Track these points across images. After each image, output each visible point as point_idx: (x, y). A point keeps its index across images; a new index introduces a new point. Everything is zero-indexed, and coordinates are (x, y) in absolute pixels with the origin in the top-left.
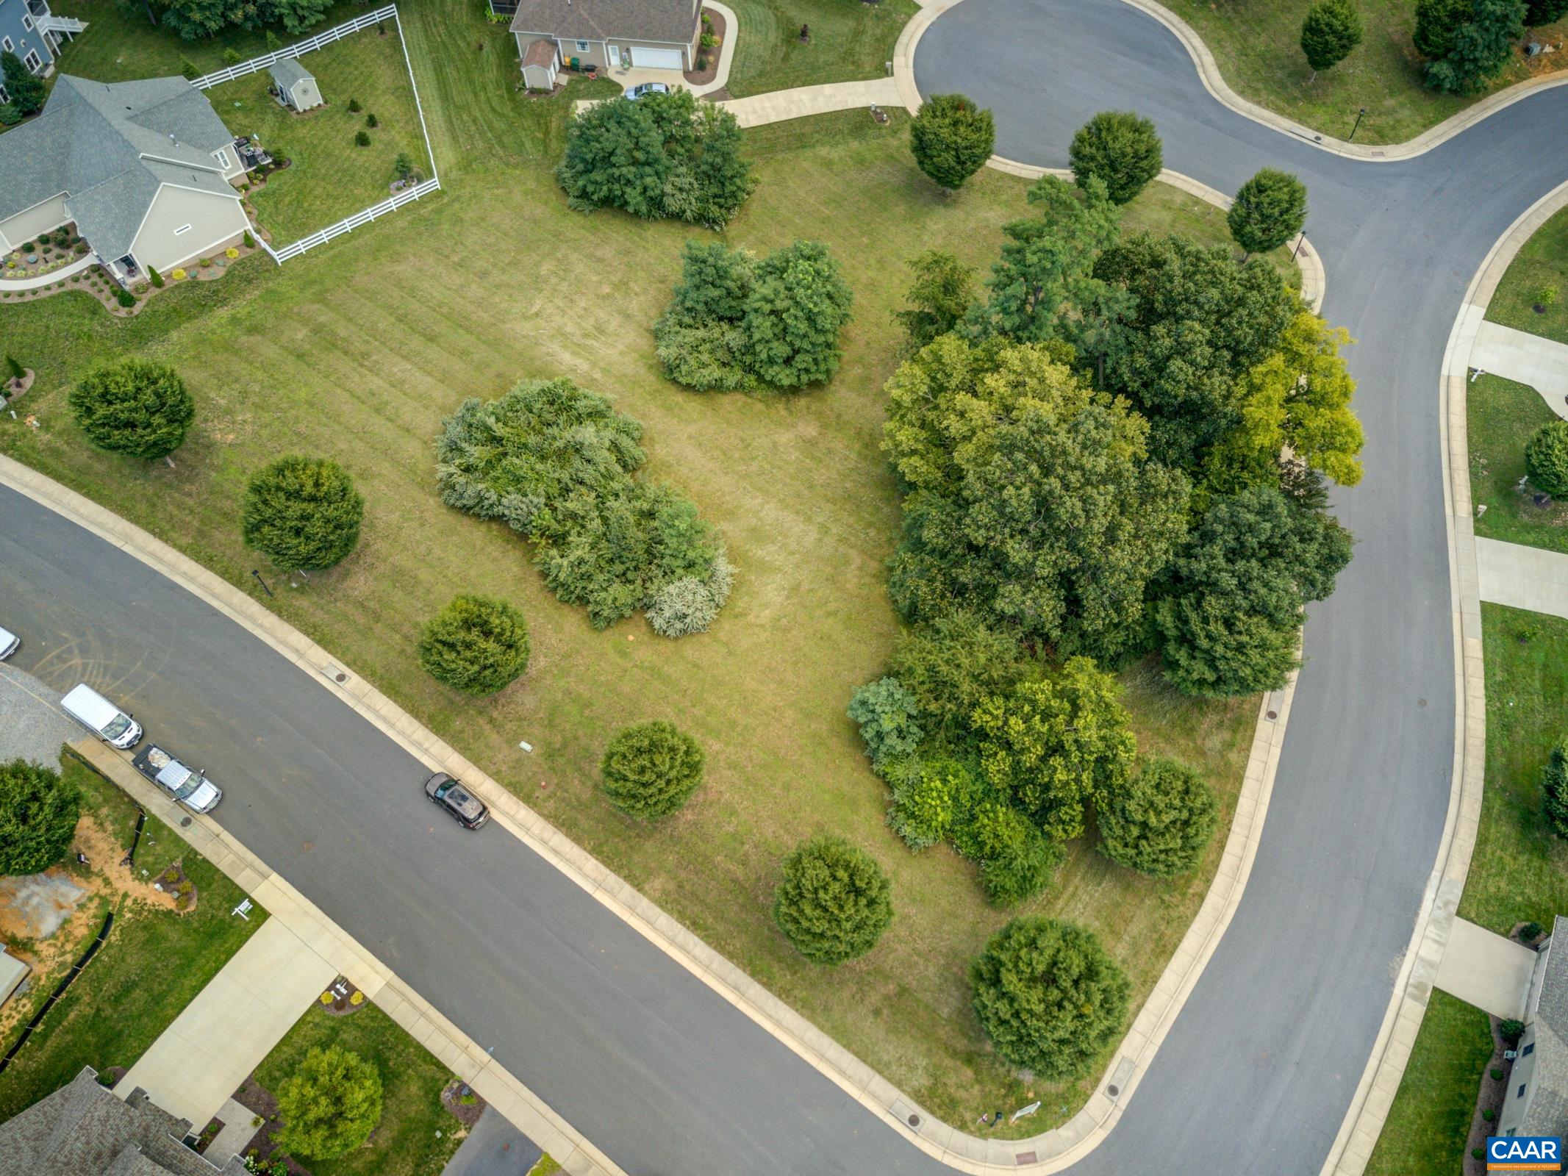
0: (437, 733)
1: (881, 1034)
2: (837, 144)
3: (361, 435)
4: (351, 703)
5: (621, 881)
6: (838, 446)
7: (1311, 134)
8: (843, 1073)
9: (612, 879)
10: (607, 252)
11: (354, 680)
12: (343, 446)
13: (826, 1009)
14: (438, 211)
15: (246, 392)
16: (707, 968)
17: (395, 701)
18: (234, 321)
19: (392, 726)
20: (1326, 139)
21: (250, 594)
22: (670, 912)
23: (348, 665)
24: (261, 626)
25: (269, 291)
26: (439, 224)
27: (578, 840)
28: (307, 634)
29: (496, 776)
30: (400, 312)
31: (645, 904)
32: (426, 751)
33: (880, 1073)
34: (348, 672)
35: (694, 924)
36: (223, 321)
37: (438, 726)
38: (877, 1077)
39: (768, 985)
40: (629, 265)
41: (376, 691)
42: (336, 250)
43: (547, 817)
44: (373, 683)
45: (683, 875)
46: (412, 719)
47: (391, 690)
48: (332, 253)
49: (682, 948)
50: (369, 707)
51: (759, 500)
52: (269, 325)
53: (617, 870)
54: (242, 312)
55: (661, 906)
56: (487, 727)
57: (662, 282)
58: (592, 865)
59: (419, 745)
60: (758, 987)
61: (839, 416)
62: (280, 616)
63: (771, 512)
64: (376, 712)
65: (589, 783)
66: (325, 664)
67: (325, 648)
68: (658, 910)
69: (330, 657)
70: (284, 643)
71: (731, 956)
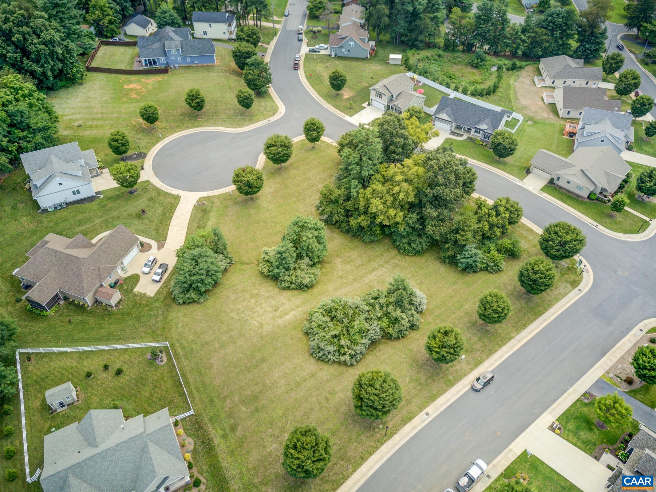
0: (454, 385)
1: (557, 290)
2: (209, 219)
3: (309, 392)
4: (438, 412)
5: (510, 342)
6: (347, 255)
7: (266, 121)
8: (568, 302)
9: (509, 344)
10: (233, 297)
11: (429, 409)
12: (314, 399)
13: (550, 301)
14: (183, 348)
15: (271, 435)
16: (538, 326)
17: (439, 397)
18: (224, 437)
19: (449, 399)
20: (270, 119)
21: (383, 444)
22: (521, 331)
23: (422, 411)
24: (399, 441)
25: (211, 420)
26: (192, 349)
27: (496, 351)
28: (405, 424)
29: (472, 370)
30: (243, 369)
31: (518, 337)
32: (461, 390)
33: (567, 294)
34: (425, 411)
35: (524, 326)
36: (222, 442)
37: (451, 384)
38: (569, 295)
39: (544, 313)
40: (242, 291)
41: (434, 403)
42: (194, 390)
43: (487, 358)
44: (431, 403)
45: (509, 325)
46: (448, 392)
47: (434, 398)
48: (195, 393)
49: (533, 331)
50: (441, 406)
51: (366, 279)
52: (232, 422)
53: (507, 342)
54: (220, 432)
55: (519, 333)
56: (453, 368)
57: (254, 283)
58: (505, 348)
59: (458, 392)
60: (544, 315)
61: (335, 251)
62: (395, 433)
63: (372, 277)
64: (444, 404)
65: (478, 342)
66: (420, 419)
67: (413, 418)
68: (520, 334)
69: (417, 417)
70: (408, 433)
71: (535, 320)
